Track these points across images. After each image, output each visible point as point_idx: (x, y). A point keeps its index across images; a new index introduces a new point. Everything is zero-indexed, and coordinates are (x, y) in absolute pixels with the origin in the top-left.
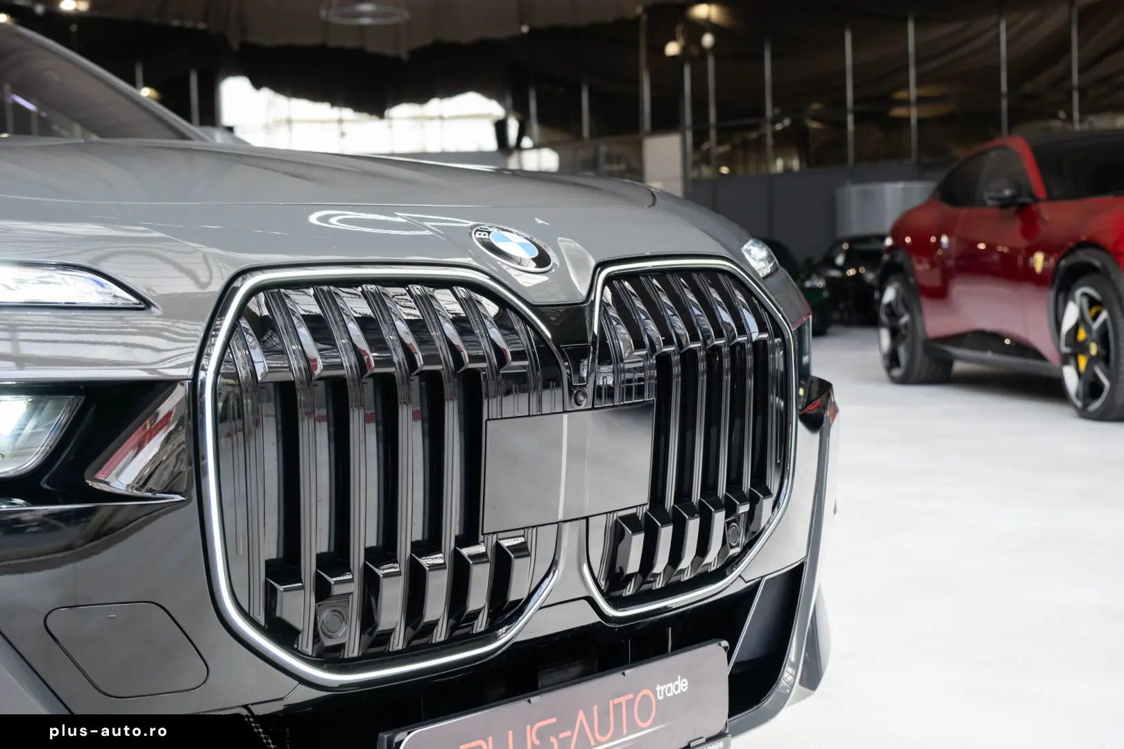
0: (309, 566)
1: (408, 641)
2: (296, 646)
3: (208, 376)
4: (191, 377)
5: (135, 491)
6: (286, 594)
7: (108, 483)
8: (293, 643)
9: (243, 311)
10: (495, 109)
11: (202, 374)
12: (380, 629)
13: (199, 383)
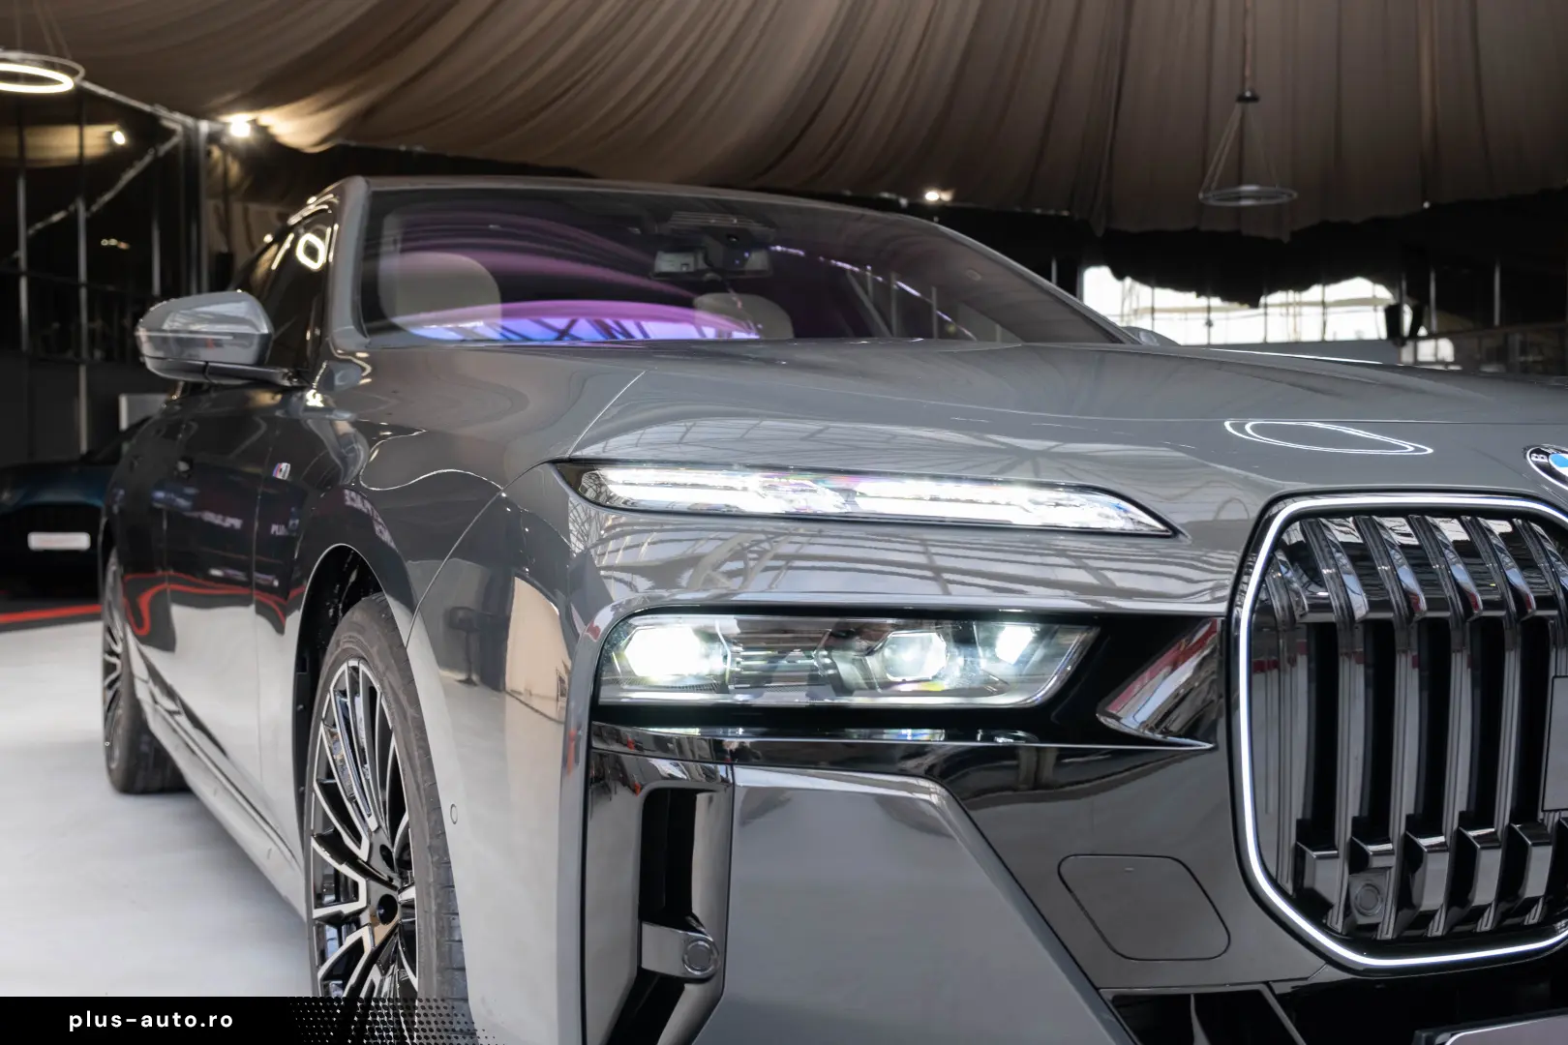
0: (1344, 831)
1: (1450, 926)
2: (1324, 921)
3: (1244, 614)
4: (1225, 614)
5: (1146, 732)
6: (1320, 863)
7: (1118, 719)
8: (1322, 918)
9: (1278, 543)
10: (1383, 293)
11: (1236, 611)
12: (1422, 909)
13: (1233, 621)
